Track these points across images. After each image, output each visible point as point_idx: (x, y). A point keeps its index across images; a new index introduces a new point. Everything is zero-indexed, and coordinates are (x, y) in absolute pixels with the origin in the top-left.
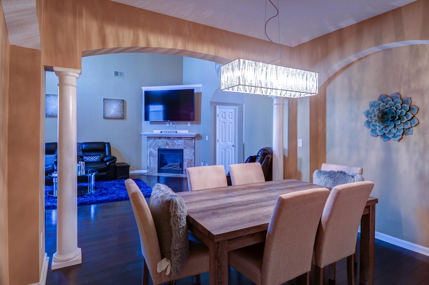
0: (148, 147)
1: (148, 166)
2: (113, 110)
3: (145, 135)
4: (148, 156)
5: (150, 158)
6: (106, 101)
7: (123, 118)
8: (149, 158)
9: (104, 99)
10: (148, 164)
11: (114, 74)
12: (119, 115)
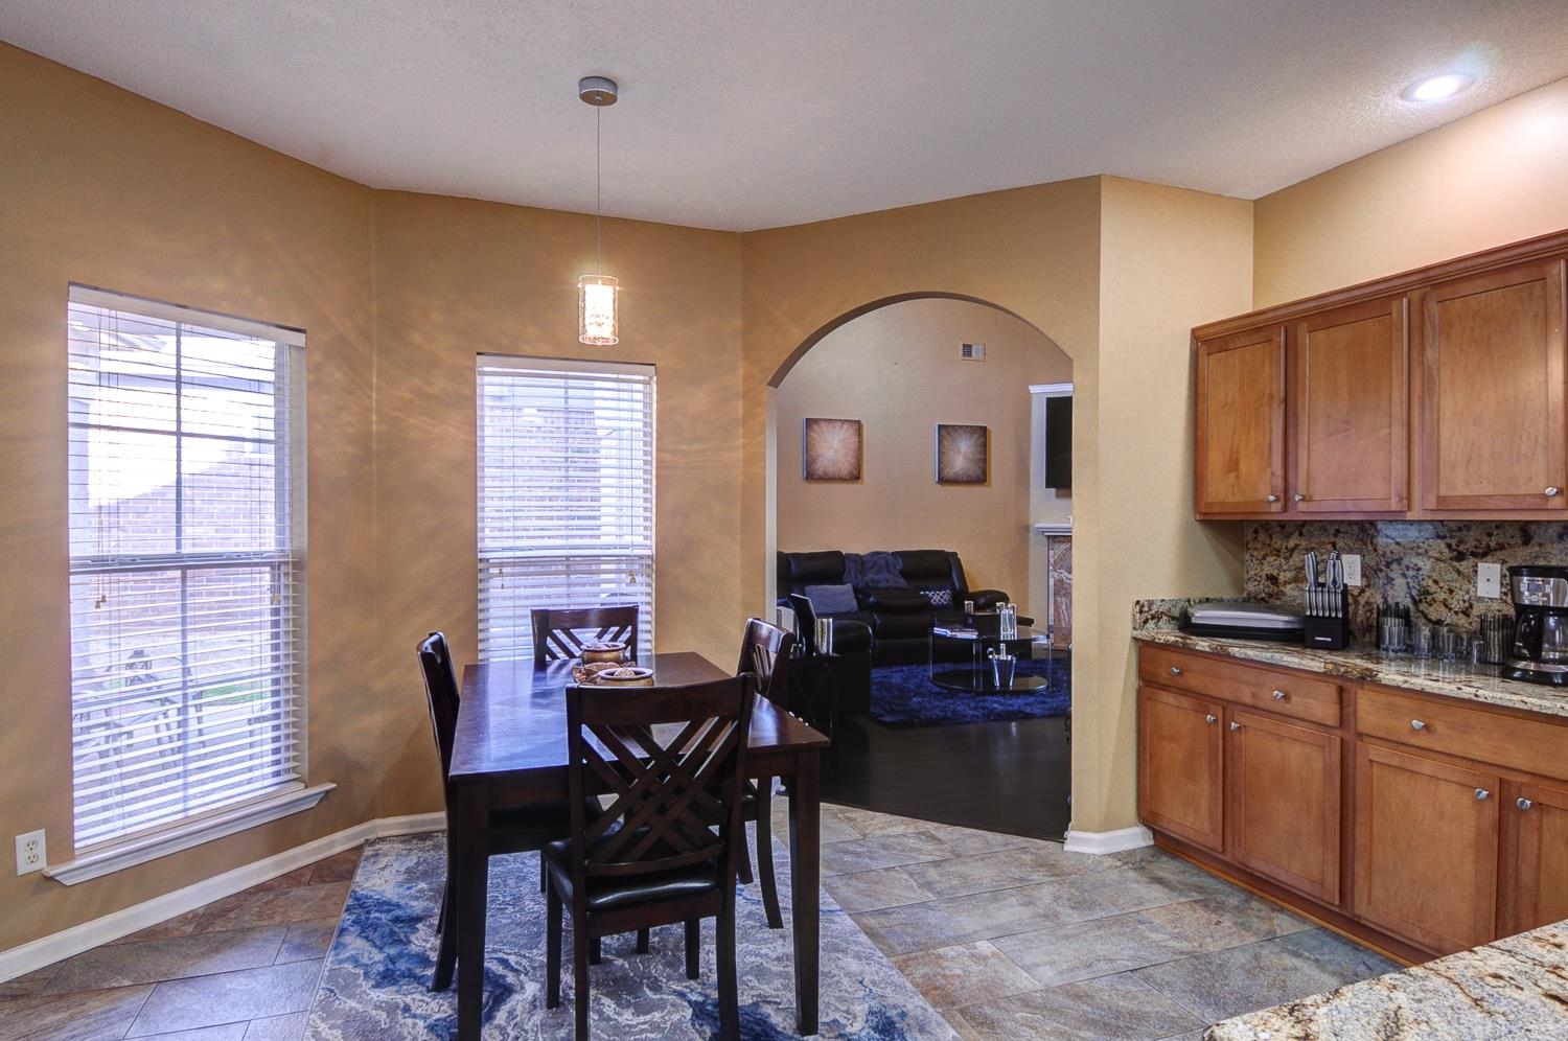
0: (1051, 568)
1: (1051, 623)
2: (962, 456)
3: (1042, 531)
4: (1052, 592)
5: (1059, 599)
6: (944, 432)
7: (981, 479)
8: (1055, 601)
9: (940, 427)
10: (1051, 618)
11: (961, 352)
12: (973, 470)
